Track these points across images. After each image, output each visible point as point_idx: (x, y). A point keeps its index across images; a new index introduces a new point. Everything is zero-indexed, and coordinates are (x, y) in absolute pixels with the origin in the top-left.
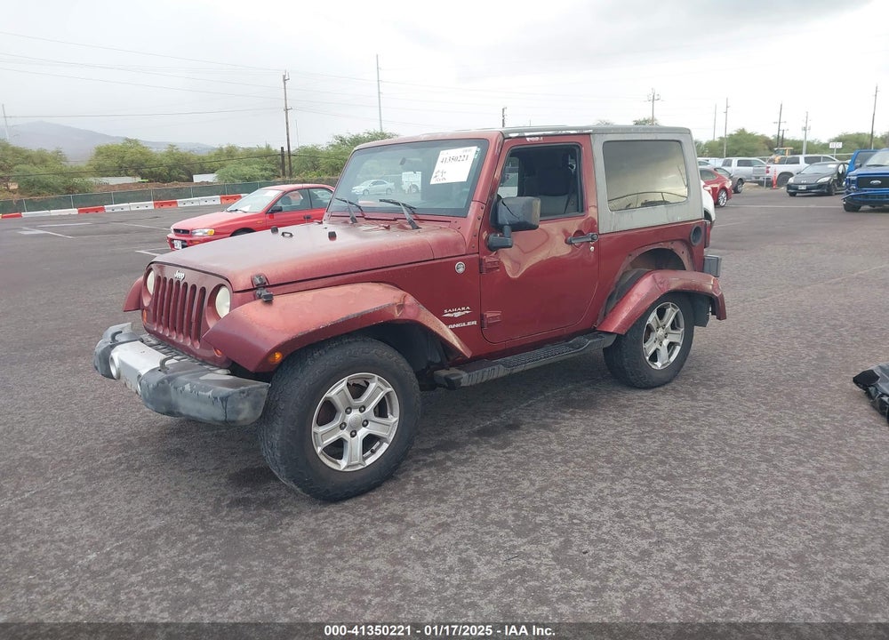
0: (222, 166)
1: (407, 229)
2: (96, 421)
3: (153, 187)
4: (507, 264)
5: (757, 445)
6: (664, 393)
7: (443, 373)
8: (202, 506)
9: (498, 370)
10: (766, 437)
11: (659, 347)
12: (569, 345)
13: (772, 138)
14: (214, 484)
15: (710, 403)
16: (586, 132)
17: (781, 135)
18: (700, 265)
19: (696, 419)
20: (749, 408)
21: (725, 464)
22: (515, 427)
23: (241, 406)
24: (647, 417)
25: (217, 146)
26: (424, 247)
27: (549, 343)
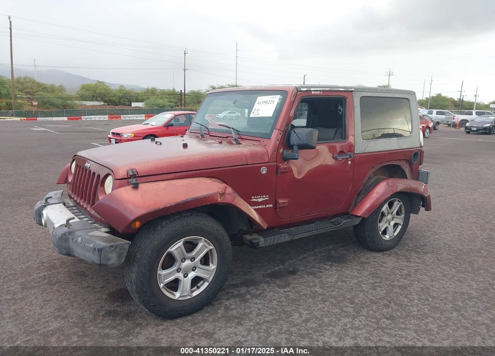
0: (148, 98)
1: (232, 144)
2: (39, 248)
3: (109, 107)
4: (294, 169)
5: (450, 298)
6: (389, 255)
7: (248, 237)
8: (86, 315)
9: (285, 238)
10: (456, 293)
11: (388, 226)
12: (331, 223)
13: (456, 100)
14: (98, 299)
15: (418, 265)
16: (350, 90)
17: (462, 98)
18: (416, 176)
19: (409, 275)
20: (444, 270)
21: (429, 311)
22: (293, 273)
23: (110, 255)
24: (378, 272)
25: (146, 88)
26: (242, 156)
27: (319, 220)
